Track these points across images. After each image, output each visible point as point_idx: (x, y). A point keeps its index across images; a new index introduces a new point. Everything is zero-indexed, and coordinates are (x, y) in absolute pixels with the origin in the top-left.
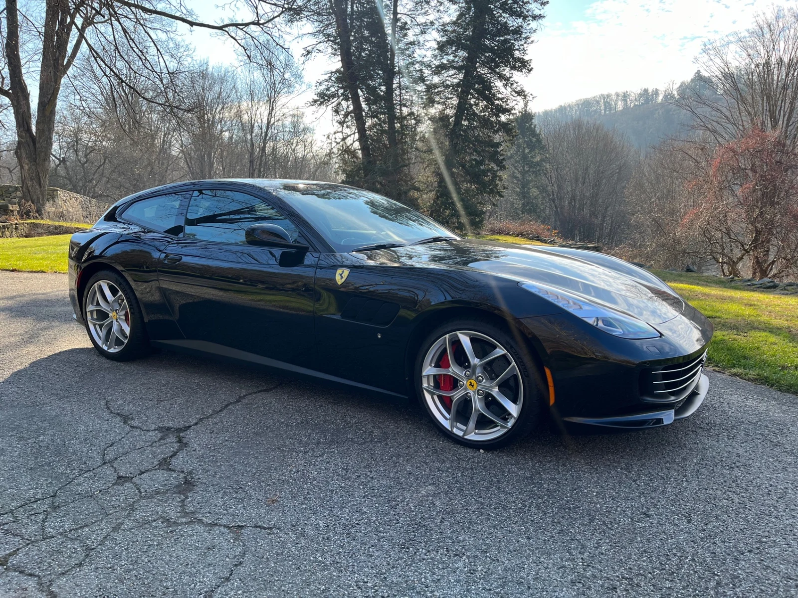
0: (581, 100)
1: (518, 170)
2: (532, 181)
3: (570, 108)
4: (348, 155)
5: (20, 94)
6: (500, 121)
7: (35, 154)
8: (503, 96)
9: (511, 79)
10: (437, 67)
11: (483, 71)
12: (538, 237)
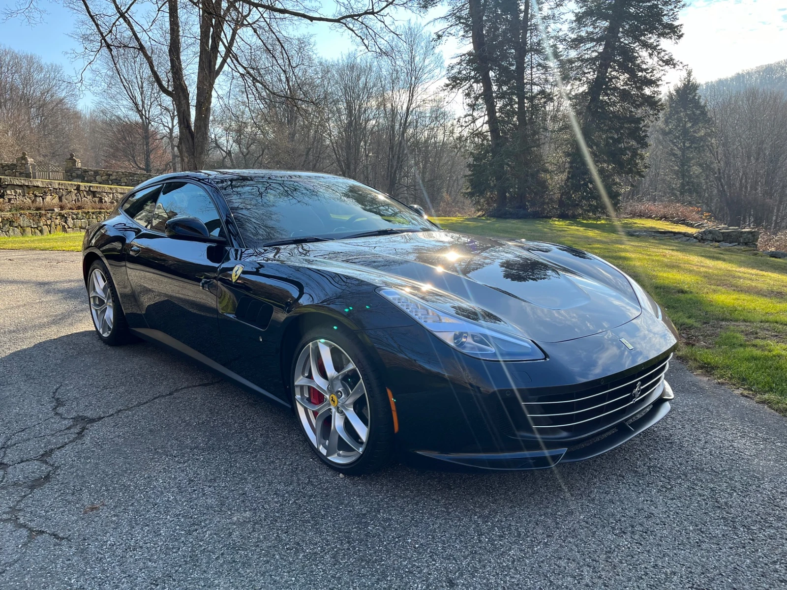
0: (762, 67)
1: (677, 146)
2: (693, 158)
3: (749, 76)
4: (478, 138)
5: (181, 94)
6: (643, 95)
7: (194, 148)
8: (647, 67)
9: (659, 48)
10: (573, 40)
11: (625, 41)
12: (684, 220)
